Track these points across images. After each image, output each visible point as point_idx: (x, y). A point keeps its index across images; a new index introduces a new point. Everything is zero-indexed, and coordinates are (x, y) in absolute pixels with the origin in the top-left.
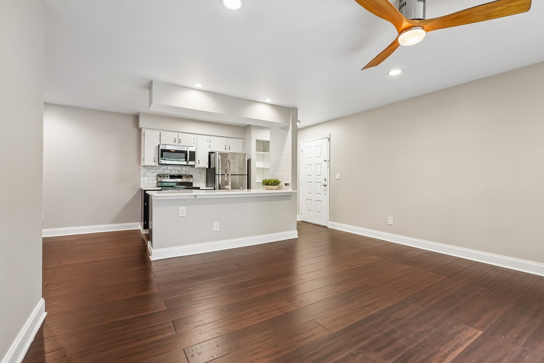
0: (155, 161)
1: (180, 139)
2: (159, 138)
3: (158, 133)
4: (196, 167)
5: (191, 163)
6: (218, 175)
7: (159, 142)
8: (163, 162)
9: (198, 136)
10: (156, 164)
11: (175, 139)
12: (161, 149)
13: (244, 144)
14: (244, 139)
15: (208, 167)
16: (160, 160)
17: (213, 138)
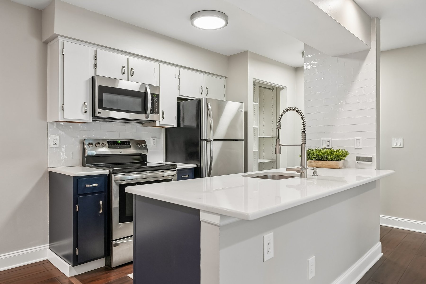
0: (86, 112)
1: (132, 69)
2: (93, 62)
3: (91, 50)
4: (158, 124)
5: (152, 117)
6: (205, 140)
7: (93, 70)
8: (104, 113)
9: (162, 65)
10: (88, 118)
11: (123, 67)
12: (99, 86)
13: (226, 87)
14: (226, 78)
15: (176, 126)
16: (97, 110)
17: (182, 70)
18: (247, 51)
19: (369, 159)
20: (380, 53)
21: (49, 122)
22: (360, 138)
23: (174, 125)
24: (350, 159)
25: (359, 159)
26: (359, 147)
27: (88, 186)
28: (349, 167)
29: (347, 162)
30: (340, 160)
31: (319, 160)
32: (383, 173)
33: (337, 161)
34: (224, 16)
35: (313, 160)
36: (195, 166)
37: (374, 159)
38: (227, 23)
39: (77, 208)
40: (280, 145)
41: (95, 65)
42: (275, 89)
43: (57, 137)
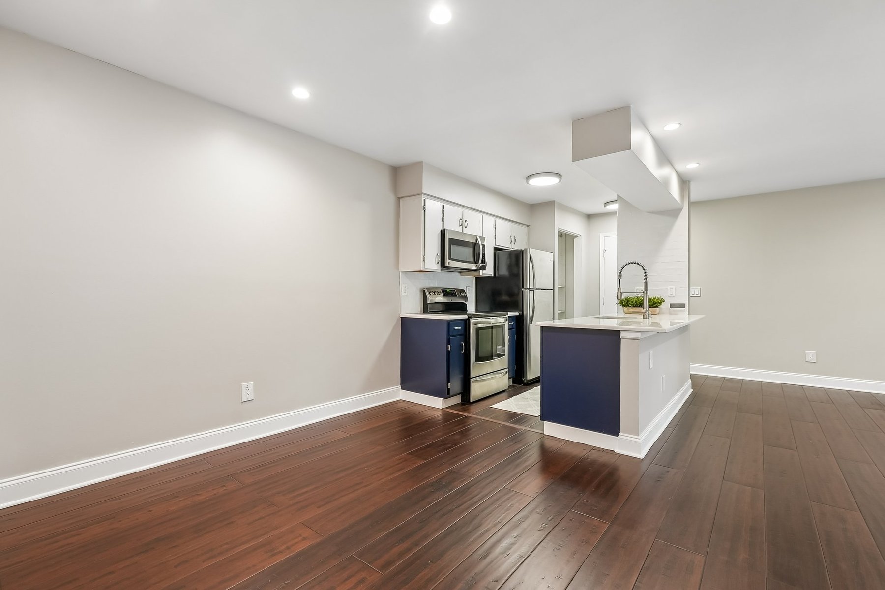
0: (438, 262)
1: (466, 221)
2: (442, 215)
3: (440, 205)
4: (481, 273)
6: (528, 289)
7: (441, 224)
8: (454, 264)
9: (485, 216)
11: (460, 219)
12: (449, 239)
13: (528, 235)
14: (528, 226)
15: (493, 276)
16: (447, 260)
17: (499, 221)
18: (554, 201)
19: (683, 306)
20: (692, 204)
21: (402, 272)
22: (674, 287)
23: (491, 275)
24: (665, 306)
25: (672, 306)
26: (672, 295)
27: (456, 328)
28: (663, 313)
29: (661, 309)
30: (657, 307)
31: (637, 307)
32: (695, 318)
33: (655, 307)
34: (559, 175)
35: (631, 307)
36: (517, 314)
37: (687, 306)
38: (561, 181)
39: (449, 348)
40: (621, 293)
41: (443, 219)
42: (564, 236)
43: (406, 285)
